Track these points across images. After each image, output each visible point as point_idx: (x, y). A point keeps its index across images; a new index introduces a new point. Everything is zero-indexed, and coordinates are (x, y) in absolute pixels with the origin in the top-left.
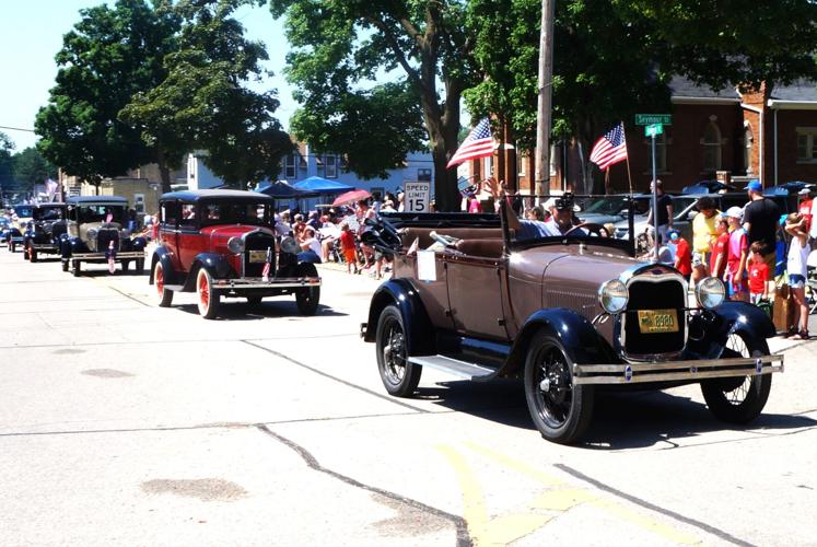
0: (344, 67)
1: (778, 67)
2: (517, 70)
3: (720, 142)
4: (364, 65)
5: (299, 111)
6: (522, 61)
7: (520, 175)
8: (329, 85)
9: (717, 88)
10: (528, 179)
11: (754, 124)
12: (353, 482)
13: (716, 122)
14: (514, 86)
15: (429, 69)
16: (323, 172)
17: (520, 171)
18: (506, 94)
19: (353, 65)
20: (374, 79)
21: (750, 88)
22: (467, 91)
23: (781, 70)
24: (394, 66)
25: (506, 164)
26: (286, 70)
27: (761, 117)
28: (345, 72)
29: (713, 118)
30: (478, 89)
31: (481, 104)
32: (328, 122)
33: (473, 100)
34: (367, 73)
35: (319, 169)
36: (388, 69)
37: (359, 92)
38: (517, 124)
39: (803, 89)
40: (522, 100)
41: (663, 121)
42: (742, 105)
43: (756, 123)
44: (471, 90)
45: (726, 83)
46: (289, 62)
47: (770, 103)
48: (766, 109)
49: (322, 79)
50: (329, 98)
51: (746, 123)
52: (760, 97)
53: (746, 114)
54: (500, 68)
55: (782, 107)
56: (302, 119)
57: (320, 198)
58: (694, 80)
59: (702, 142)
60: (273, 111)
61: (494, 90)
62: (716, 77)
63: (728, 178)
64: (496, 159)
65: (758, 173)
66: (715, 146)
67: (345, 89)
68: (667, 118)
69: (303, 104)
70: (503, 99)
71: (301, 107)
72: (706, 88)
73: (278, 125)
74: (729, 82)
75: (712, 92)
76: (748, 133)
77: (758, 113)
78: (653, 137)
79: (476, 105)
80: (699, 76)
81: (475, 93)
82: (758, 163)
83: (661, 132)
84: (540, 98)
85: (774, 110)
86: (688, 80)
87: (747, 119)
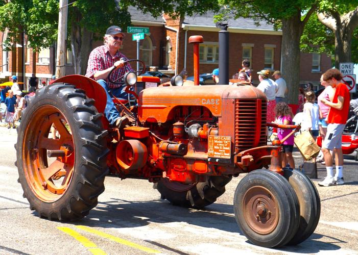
3: (152, 48)
7: (26, 64)
9: (156, 15)
10: (31, 66)
11: (173, 39)
13: (150, 37)
14: (32, 6)
17: (26, 61)
18: (26, 11)
25: (17, 56)
27: (177, 34)
29: (148, 34)
38: (31, 31)
40: (37, 16)
41: (144, 31)
42: (166, 27)
45: (161, 12)
47: (183, 26)
48: (181, 29)
51: (168, 38)
52: (177, 22)
53: (168, 32)
55: (190, 29)
59: (141, 48)
62: (155, 8)
63: (156, 70)
64: (10, 53)
65: (174, 69)
66: (149, 51)
68: (147, 30)
70: (23, 15)
74: (163, 12)
75: (153, 17)
76: (169, 44)
77: (176, 32)
78: (138, 41)
79: (4, 17)
80: (145, 7)
81: (3, 10)
82: (175, 62)
83: (143, 38)
84: (60, 14)
85: (185, 30)
86: (138, 9)
87: (169, 35)
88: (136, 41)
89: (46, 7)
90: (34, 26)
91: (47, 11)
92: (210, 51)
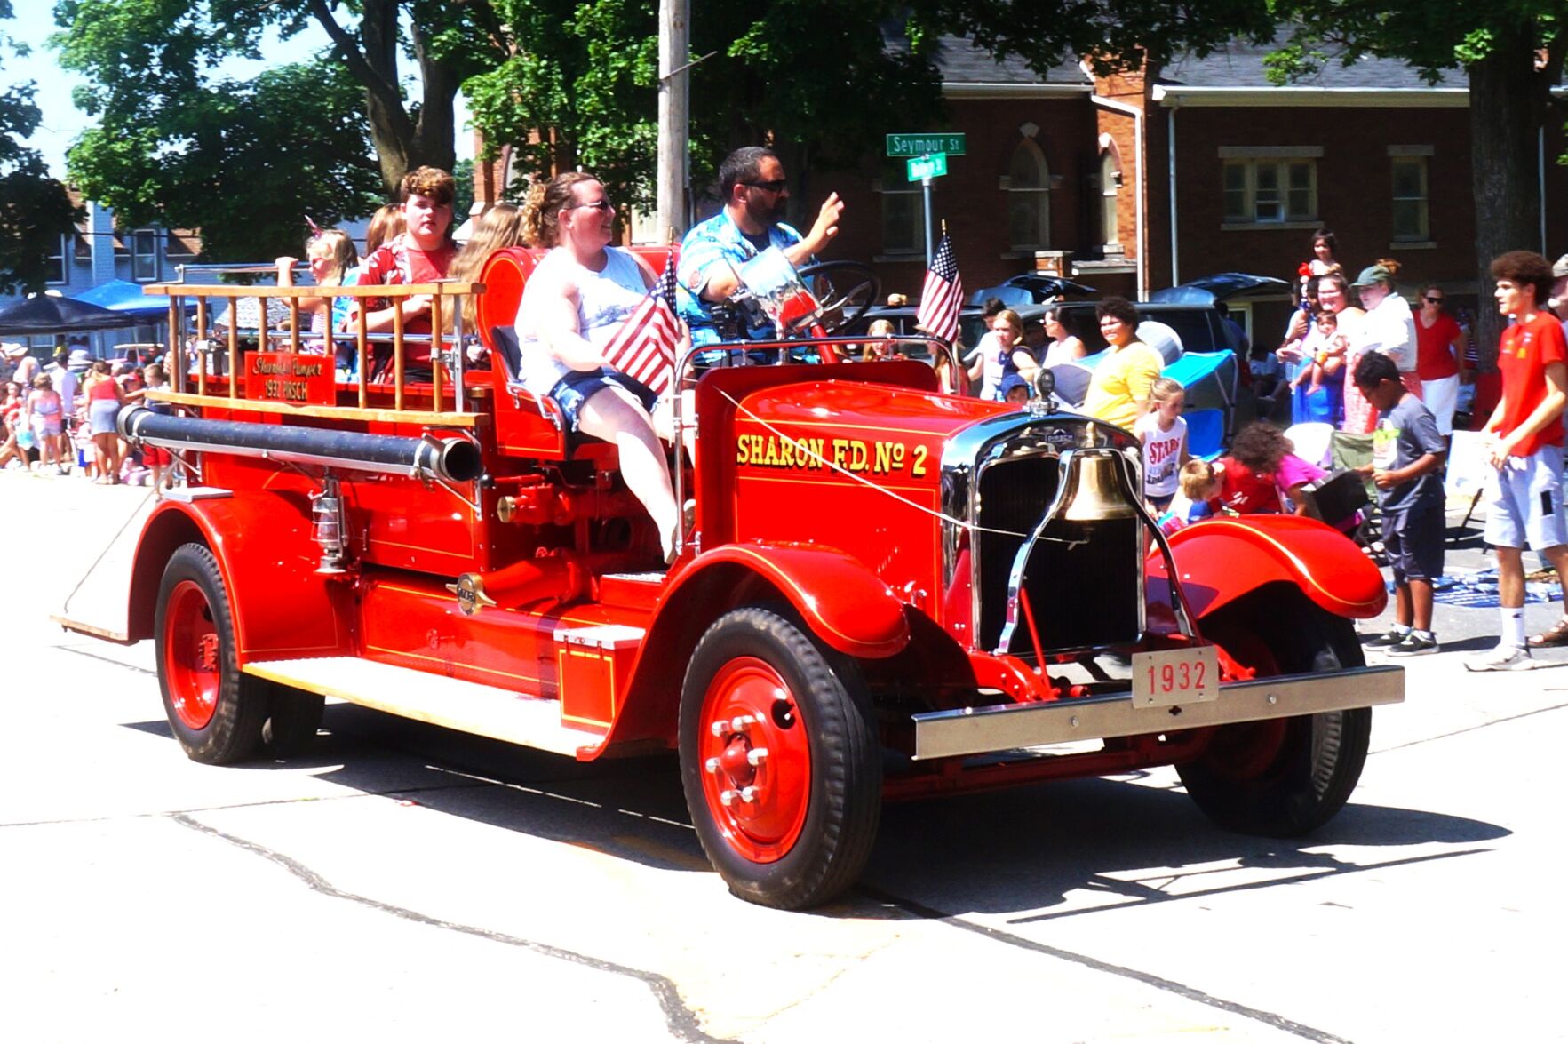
0: (189, 30)
1: (1181, 13)
2: (592, 32)
3: (1046, 184)
4: (232, 26)
5: (88, 134)
6: (604, 11)
8: (157, 71)
9: (1042, 63)
11: (1123, 142)
12: (417, 917)
13: (1037, 140)
14: (586, 68)
15: (381, 31)
16: (127, 271)
18: (567, 86)
19: (206, 26)
20: (257, 55)
21: (1118, 63)
22: (474, 80)
23: (1189, 20)
24: (298, 25)
26: (56, 41)
27: (1138, 125)
28: (192, 41)
29: (1029, 130)
30: (499, 77)
31: (507, 109)
32: (157, 156)
33: (489, 102)
34: (240, 43)
35: (119, 262)
36: (287, 33)
37: (226, 87)
38: (592, 153)
39: (1236, 60)
40: (604, 99)
41: (946, 147)
42: (1095, 99)
43: (1126, 140)
44: (484, 78)
45: (1061, 51)
46: (62, 23)
47: (1159, 93)
48: (1151, 106)
49: (141, 60)
50: (156, 101)
51: (1104, 140)
52: (1137, 79)
53: (1104, 119)
54: (552, 28)
55: (1185, 103)
56: (97, 151)
57: (135, 330)
58: (988, 46)
59: (1005, 185)
60: (27, 133)
61: (537, 78)
62: (1039, 37)
63: (1066, 264)
65: (1134, 255)
66: (1035, 195)
67: (193, 80)
68: (956, 141)
69: (100, 116)
70: (559, 98)
71: (94, 122)
72: (1016, 63)
73: (37, 165)
74: (1069, 50)
75: (1030, 72)
76: (1108, 163)
77: (1133, 116)
78: (926, 183)
79: (497, 112)
80: (1000, 38)
81: (493, 86)
82: (1135, 231)
83: (944, 172)
84: (664, 99)
85: (1168, 109)
86: (975, 45)
87: (1107, 130)
88: (920, 182)
89: (634, 66)
90: (600, 133)
91: (637, 81)
92: (1267, 178)
